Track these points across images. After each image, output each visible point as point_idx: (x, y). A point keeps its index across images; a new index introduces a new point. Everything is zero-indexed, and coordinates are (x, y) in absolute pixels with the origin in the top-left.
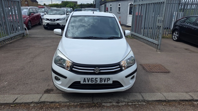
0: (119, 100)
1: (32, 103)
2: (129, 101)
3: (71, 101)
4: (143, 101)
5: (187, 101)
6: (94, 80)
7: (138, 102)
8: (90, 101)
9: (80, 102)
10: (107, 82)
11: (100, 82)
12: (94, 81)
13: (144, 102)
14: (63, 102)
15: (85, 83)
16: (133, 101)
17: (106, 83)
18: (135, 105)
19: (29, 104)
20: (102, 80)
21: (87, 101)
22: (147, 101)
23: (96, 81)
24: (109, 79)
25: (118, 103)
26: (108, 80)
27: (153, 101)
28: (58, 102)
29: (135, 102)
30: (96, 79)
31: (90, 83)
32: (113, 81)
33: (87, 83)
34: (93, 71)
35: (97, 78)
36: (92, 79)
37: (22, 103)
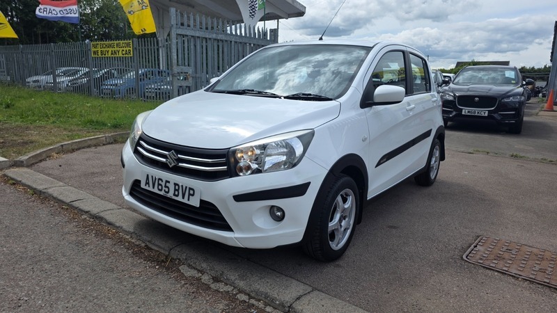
0: (222, 274)
1: (87, 212)
2: (247, 289)
4: (284, 307)
6: (163, 184)
7: (266, 304)
9: (147, 243)
10: (189, 200)
11: (174, 195)
12: (164, 188)
13: (286, 312)
14: (123, 231)
15: (147, 187)
16: (257, 293)
17: (185, 201)
18: (251, 306)
19: (83, 213)
20: (178, 190)
21: (161, 248)
23: (167, 190)
24: (192, 192)
25: (216, 280)
26: (190, 195)
29: (259, 300)
30: (168, 184)
31: (156, 190)
32: (202, 201)
33: (151, 188)
34: (164, 160)
35: (169, 182)
36: (160, 182)
37: (76, 208)
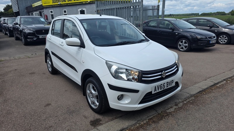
0: (176, 103)
2: (183, 100)
3: (139, 121)
5: (213, 85)
6: (162, 86)
7: (189, 99)
8: (155, 114)
9: (148, 118)
11: (167, 87)
13: (192, 97)
14: (131, 126)
15: (156, 92)
16: (185, 99)
17: (171, 86)
18: (189, 102)
20: (168, 85)
21: (154, 114)
22: (193, 95)
23: (164, 87)
25: (176, 105)
26: (172, 83)
27: (197, 93)
28: (127, 128)
29: (187, 100)
30: (164, 85)
31: (160, 90)
32: (175, 83)
33: (157, 91)
34: (160, 77)
35: (165, 83)
36: (161, 86)
